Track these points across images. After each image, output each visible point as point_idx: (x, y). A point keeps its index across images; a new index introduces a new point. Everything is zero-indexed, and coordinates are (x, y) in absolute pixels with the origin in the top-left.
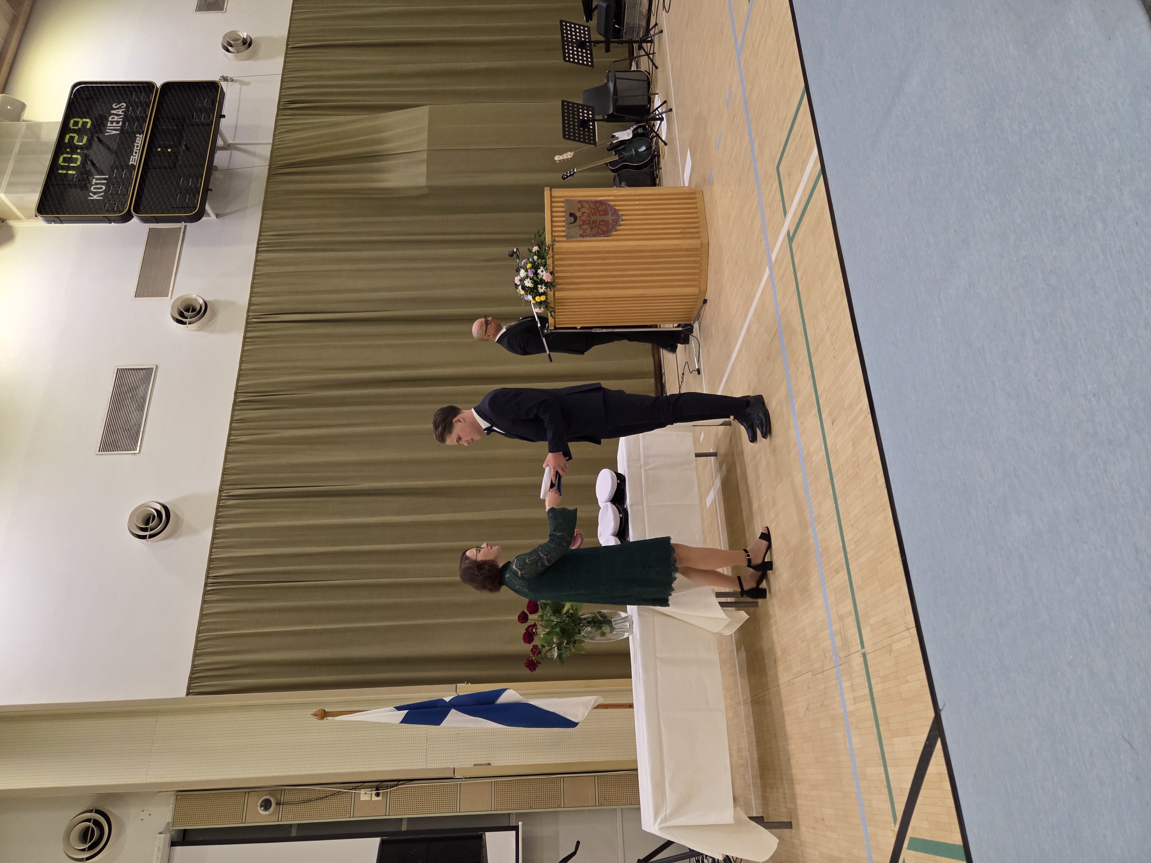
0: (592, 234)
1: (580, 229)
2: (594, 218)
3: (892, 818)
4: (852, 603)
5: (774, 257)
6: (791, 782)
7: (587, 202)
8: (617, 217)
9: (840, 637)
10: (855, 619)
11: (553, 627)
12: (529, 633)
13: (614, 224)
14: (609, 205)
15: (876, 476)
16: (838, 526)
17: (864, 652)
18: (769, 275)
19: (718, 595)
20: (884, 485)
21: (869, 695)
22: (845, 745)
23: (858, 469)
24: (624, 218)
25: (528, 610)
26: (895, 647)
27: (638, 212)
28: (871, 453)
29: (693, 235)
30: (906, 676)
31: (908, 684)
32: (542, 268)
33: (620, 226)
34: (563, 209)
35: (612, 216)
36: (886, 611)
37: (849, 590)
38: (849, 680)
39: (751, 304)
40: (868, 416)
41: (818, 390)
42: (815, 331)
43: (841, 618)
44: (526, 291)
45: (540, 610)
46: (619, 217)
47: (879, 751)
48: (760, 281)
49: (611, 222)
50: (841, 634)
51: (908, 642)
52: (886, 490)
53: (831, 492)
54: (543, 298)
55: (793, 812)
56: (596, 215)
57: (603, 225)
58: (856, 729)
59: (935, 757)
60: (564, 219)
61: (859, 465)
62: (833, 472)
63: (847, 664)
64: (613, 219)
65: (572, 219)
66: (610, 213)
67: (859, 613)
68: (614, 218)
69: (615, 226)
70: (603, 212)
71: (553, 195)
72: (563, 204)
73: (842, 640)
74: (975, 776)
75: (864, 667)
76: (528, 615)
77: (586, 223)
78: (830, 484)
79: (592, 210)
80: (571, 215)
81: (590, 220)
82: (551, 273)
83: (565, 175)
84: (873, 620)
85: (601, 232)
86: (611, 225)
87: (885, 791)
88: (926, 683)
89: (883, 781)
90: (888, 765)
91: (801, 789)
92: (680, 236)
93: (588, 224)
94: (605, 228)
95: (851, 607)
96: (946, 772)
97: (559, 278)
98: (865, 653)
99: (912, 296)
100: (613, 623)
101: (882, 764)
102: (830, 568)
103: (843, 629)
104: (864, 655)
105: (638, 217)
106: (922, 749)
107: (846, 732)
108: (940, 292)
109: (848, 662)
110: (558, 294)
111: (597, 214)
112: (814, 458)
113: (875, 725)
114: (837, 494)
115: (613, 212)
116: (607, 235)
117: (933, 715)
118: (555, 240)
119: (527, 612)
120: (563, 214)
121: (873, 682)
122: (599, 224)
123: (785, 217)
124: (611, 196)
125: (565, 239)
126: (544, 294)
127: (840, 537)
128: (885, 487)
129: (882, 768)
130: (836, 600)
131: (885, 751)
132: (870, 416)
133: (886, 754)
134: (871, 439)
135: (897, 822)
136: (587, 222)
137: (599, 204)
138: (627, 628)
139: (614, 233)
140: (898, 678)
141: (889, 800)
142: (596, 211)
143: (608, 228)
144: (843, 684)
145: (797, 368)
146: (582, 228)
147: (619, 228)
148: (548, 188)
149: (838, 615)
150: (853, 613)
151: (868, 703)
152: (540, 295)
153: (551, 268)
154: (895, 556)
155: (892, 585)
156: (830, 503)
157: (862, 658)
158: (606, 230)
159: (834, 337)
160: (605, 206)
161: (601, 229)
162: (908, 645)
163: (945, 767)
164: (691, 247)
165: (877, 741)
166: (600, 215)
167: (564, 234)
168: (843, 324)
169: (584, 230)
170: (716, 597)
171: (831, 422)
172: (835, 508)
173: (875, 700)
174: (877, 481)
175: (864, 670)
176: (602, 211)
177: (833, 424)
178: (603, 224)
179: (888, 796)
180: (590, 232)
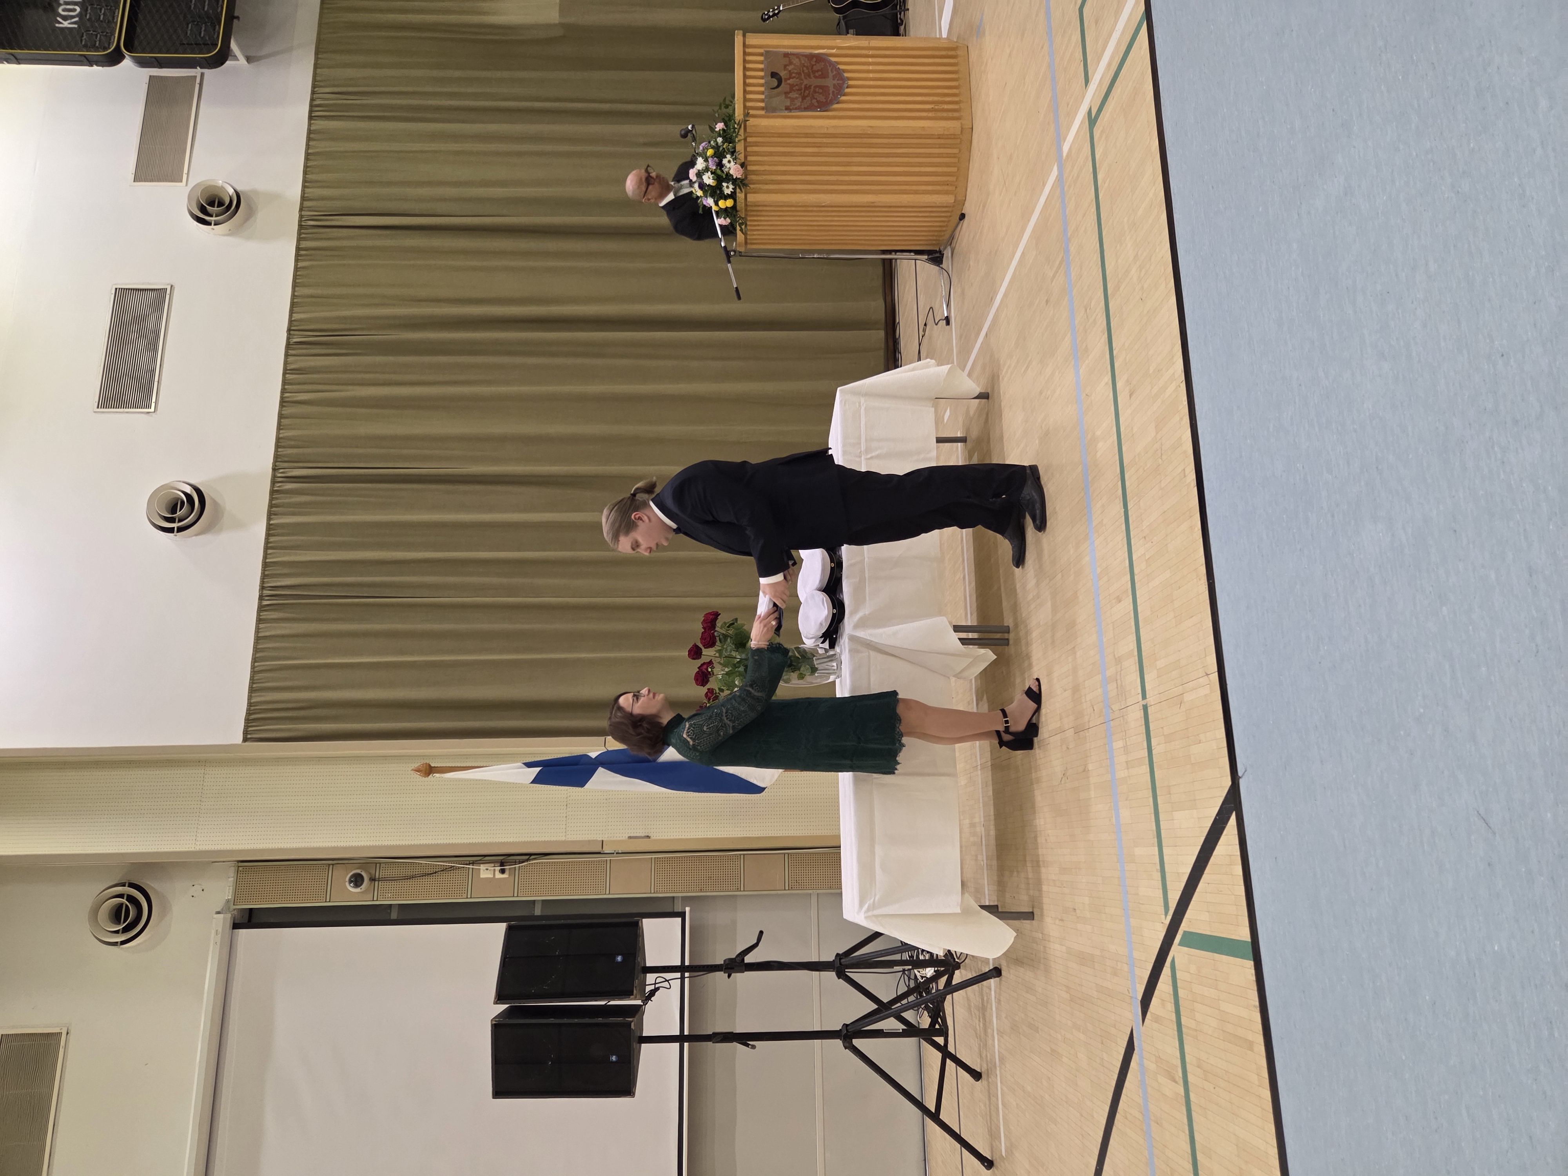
0: (803, 107)
1: (786, 97)
2: (806, 82)
3: (1163, 908)
4: (1135, 641)
5: (1066, 148)
6: (1037, 864)
7: (797, 55)
8: (841, 82)
9: (1116, 685)
10: (1137, 661)
11: (735, 666)
12: (703, 672)
13: (836, 92)
14: (830, 62)
15: (1184, 469)
16: (1125, 538)
17: (1145, 704)
18: (1057, 176)
19: (957, 629)
20: (1194, 483)
21: (1147, 759)
22: (1110, 820)
23: (1160, 461)
24: (851, 83)
25: (701, 643)
26: (1187, 697)
27: (871, 75)
28: (1180, 438)
29: (950, 114)
30: (1198, 735)
31: (1201, 744)
32: (728, 156)
33: (844, 95)
34: (761, 66)
35: (834, 80)
36: (1179, 651)
37: (1133, 623)
38: (1123, 739)
39: (1029, 221)
40: (1181, 385)
41: (1114, 348)
42: (1117, 261)
43: (1119, 661)
44: (705, 192)
45: (718, 642)
46: (844, 83)
47: (1154, 828)
48: (1044, 185)
49: (831, 89)
50: (1117, 680)
51: (1206, 691)
52: (1196, 487)
53: (1120, 492)
54: (729, 203)
55: (1036, 901)
56: (811, 78)
57: (820, 93)
58: (1126, 800)
59: (1226, 835)
60: (762, 81)
61: (1162, 454)
62: (1125, 465)
63: (1122, 718)
64: (834, 85)
65: (775, 82)
66: (831, 75)
67: (1143, 654)
68: (835, 82)
69: (837, 96)
70: (820, 73)
71: (747, 43)
72: (762, 58)
73: (1117, 688)
74: (1276, 858)
75: (1143, 723)
76: (701, 649)
77: (794, 88)
78: (1120, 482)
79: (805, 69)
80: (774, 75)
81: (801, 84)
82: (743, 165)
83: (765, 15)
84: (1161, 663)
85: (816, 104)
86: (831, 92)
87: (1158, 876)
88: (1225, 744)
89: (1155, 864)
90: (1164, 844)
91: (1050, 873)
92: (930, 114)
93: (798, 90)
94: (822, 98)
95: (1133, 646)
96: (1239, 853)
97: (754, 172)
98: (1147, 705)
99: (1260, 209)
100: (815, 663)
101: (1156, 844)
102: (1109, 595)
103: (1121, 674)
104: (1145, 708)
105: (871, 83)
106: (1209, 825)
107: (1112, 804)
108: (1301, 203)
109: (1123, 716)
110: (751, 198)
111: (812, 75)
112: (1100, 445)
113: (1151, 795)
114: (1127, 494)
115: (835, 73)
116: (824, 109)
117: (1228, 783)
118: (748, 113)
119: (701, 646)
120: (762, 74)
121: (1154, 742)
122: (815, 92)
123: (1086, 86)
124: (833, 48)
125: (763, 112)
126: (733, 196)
127: (1127, 553)
128: (1196, 484)
129: (1156, 849)
130: (1114, 637)
131: (1162, 827)
132: (1183, 386)
133: (1163, 832)
134: (1181, 419)
135: (1169, 914)
136: (797, 87)
137: (815, 59)
138: (834, 670)
139: (835, 106)
140: (1188, 737)
141: (1161, 887)
142: (810, 71)
143: (826, 98)
144: (1114, 744)
145: (1087, 317)
146: (789, 96)
147: (843, 98)
148: (741, 32)
149: (1114, 656)
150: (1136, 653)
151: (1146, 768)
152: (726, 197)
153: (741, 157)
154: (1200, 579)
155: (1192, 616)
156: (1117, 508)
157: (1142, 711)
158: (824, 101)
159: (1143, 271)
160: (823, 64)
161: (816, 99)
162: (1206, 696)
163: (1238, 847)
164: (946, 133)
165: (1153, 816)
166: (816, 77)
167: (762, 105)
168: (1157, 250)
169: (792, 100)
170: (955, 631)
171: (1129, 394)
172: (1123, 514)
173: (1155, 764)
174: (1185, 476)
175: (1144, 726)
176: (818, 71)
177: (1130, 396)
178: (821, 91)
179: (1160, 882)
180: (801, 102)
